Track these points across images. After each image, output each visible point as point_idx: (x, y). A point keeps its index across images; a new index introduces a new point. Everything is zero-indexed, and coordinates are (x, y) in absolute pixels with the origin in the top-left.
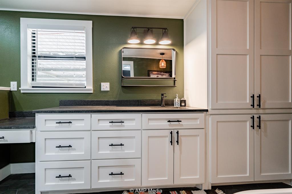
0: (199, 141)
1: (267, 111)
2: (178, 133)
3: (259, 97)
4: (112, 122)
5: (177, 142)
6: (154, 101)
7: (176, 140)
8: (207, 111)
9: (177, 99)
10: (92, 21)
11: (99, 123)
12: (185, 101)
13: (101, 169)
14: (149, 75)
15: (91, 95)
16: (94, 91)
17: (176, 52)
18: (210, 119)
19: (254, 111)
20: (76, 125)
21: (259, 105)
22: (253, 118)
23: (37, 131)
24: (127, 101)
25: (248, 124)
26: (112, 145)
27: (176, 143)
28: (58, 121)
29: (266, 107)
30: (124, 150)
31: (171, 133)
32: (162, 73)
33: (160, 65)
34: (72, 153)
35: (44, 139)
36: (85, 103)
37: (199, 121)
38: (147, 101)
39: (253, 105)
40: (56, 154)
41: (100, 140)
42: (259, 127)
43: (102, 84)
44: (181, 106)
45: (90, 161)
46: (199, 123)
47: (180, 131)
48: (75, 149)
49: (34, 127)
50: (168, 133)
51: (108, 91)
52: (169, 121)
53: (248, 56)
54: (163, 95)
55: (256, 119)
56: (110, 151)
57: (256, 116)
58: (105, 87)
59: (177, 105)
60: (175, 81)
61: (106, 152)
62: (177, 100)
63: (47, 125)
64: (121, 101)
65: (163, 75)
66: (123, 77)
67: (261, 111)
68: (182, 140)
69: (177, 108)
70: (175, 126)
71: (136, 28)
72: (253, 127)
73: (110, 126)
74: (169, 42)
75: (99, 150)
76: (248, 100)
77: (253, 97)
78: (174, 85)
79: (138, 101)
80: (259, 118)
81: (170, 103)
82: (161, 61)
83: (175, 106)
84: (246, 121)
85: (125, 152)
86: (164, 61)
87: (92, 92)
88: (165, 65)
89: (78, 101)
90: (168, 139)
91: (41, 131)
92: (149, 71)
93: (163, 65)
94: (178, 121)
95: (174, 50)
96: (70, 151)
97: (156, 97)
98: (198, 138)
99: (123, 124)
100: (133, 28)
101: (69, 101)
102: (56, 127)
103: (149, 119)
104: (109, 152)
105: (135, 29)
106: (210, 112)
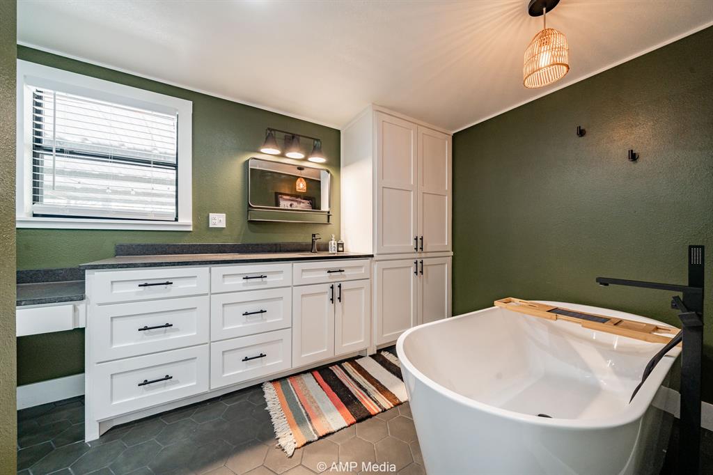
0: (363, 295)
1: (429, 255)
2: (340, 286)
3: (422, 239)
4: (247, 278)
5: (339, 298)
6: (299, 244)
7: (337, 295)
8: (372, 256)
9: (333, 242)
10: (191, 102)
11: (224, 281)
12: (343, 244)
13: (227, 355)
14: (277, 204)
15: (189, 234)
16: (195, 226)
17: (331, 175)
18: (376, 266)
19: (417, 255)
20: (179, 287)
21: (422, 249)
22: (416, 263)
23: (89, 304)
24: (258, 245)
25: (412, 270)
26: (246, 314)
27: (337, 301)
28: (143, 283)
29: (428, 250)
30: (266, 320)
31: (332, 287)
32: (299, 199)
33: (297, 187)
34: (171, 337)
35: (110, 319)
36: (177, 250)
37: (363, 269)
38: (289, 244)
39: (416, 249)
40: (139, 343)
41: (226, 308)
42: (422, 272)
43: (211, 215)
44: (338, 251)
45: (208, 345)
46: (363, 272)
47: (343, 284)
48: (177, 330)
49: (82, 298)
50: (327, 288)
51: (222, 229)
52: (329, 272)
53: (412, 193)
54: (314, 235)
55: (419, 264)
56: (244, 323)
57: (419, 261)
58: (217, 221)
59: (332, 251)
60: (329, 216)
61: (238, 325)
62: (333, 244)
63: (114, 292)
64: (248, 245)
65: (300, 202)
66: (250, 206)
67: (423, 255)
68: (345, 295)
69: (334, 254)
70: (336, 277)
71: (274, 130)
72: (416, 273)
73: (244, 284)
74: (323, 160)
75: (223, 325)
76: (412, 243)
77: (416, 239)
78: (328, 221)
79: (276, 245)
80: (422, 262)
81: (322, 247)
82: (299, 180)
83: (330, 252)
84: (410, 267)
85: (268, 321)
86: (303, 180)
87: (191, 229)
88: (305, 188)
89: (161, 246)
90: (328, 296)
91: (100, 305)
92: (277, 194)
93: (301, 186)
94: (340, 271)
95: (328, 172)
96: (167, 334)
97: (304, 238)
98: (363, 291)
99: (264, 279)
100: (269, 129)
101: (139, 245)
102: (138, 293)
103: (303, 271)
104: (241, 326)
105: (273, 132)
106: (376, 257)
